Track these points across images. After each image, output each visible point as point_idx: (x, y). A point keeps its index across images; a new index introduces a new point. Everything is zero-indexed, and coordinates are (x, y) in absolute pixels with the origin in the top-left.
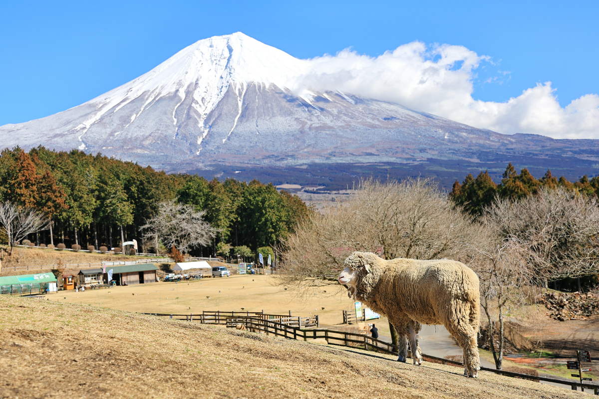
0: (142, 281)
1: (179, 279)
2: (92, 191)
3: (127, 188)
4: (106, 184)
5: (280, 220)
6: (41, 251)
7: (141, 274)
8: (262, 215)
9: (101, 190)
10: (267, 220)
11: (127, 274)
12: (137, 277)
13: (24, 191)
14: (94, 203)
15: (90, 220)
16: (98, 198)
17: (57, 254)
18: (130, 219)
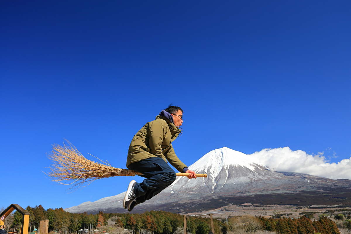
4: (166, 222)
8: (203, 229)
15: (162, 231)
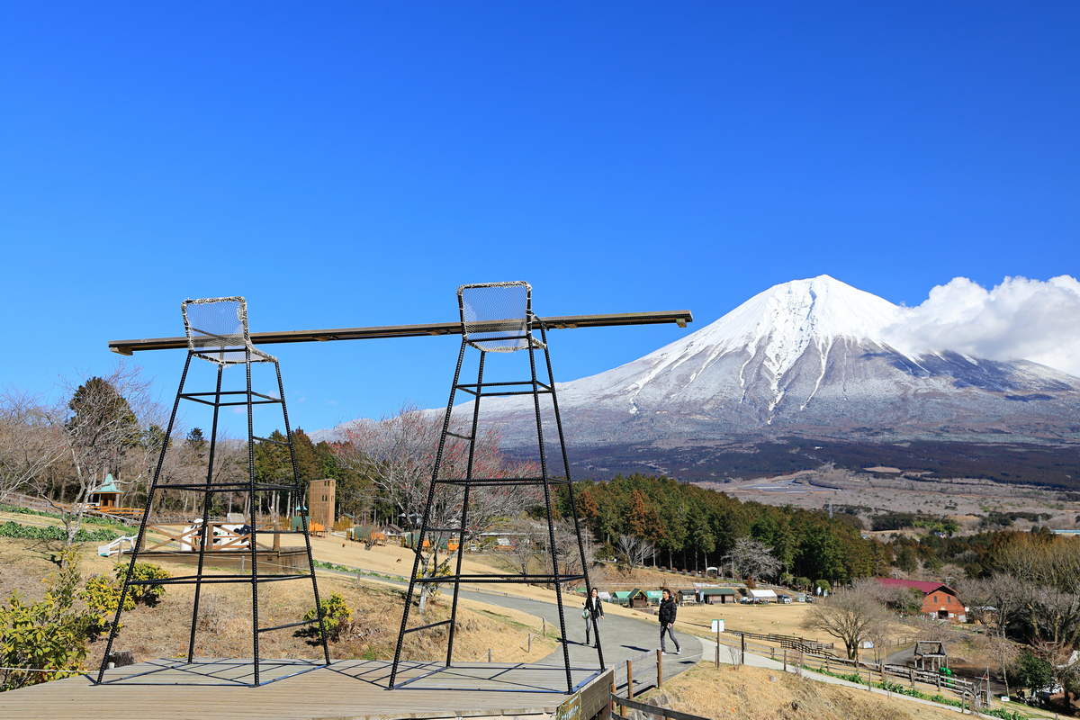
0: (723, 601)
1: (751, 603)
3: (711, 521)
4: (696, 518)
5: (836, 557)
6: (650, 572)
7: (723, 597)
8: (821, 552)
9: (691, 522)
10: (825, 556)
11: (713, 595)
12: (719, 598)
13: (636, 522)
14: (686, 533)
15: (681, 546)
16: (688, 529)
17: (661, 574)
18: (712, 548)
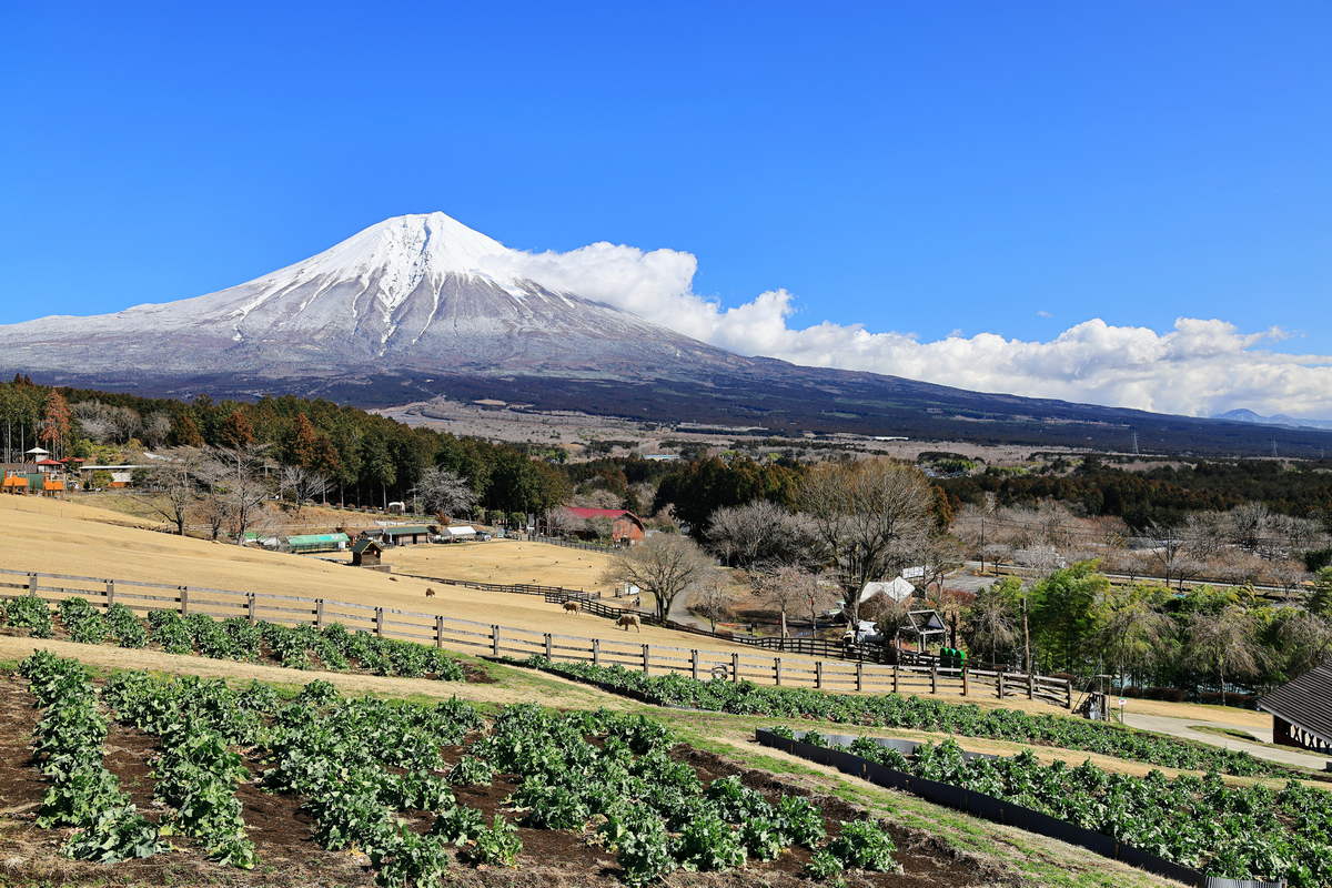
0: (415, 542)
1: (447, 542)
2: (358, 452)
4: (372, 445)
5: (532, 487)
9: (366, 450)
10: (520, 487)
11: (403, 535)
12: (411, 538)
